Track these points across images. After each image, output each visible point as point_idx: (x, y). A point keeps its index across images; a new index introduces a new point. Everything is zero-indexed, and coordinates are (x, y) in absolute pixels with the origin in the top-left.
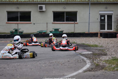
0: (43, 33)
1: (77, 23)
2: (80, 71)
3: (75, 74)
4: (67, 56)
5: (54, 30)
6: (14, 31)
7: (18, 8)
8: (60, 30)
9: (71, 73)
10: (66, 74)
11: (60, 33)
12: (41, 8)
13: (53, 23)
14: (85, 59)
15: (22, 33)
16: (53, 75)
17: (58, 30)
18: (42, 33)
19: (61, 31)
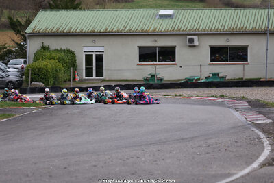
0: (194, 81)
1: (248, 64)
2: (255, 165)
3: (246, 171)
4: (234, 128)
5: (211, 75)
6: (150, 77)
7: (156, 41)
8: (220, 75)
9: (241, 170)
10: (233, 171)
11: (222, 80)
12: (191, 41)
13: (210, 64)
14: (262, 135)
15: (161, 80)
16: (213, 173)
17: (218, 75)
18: (192, 80)
19: (223, 77)
